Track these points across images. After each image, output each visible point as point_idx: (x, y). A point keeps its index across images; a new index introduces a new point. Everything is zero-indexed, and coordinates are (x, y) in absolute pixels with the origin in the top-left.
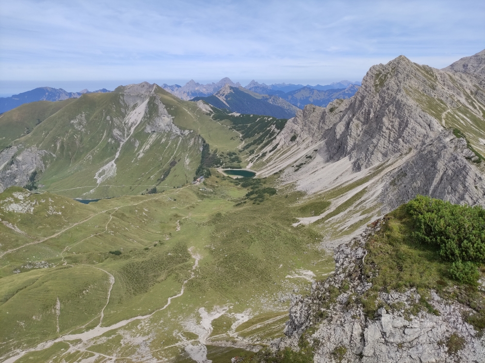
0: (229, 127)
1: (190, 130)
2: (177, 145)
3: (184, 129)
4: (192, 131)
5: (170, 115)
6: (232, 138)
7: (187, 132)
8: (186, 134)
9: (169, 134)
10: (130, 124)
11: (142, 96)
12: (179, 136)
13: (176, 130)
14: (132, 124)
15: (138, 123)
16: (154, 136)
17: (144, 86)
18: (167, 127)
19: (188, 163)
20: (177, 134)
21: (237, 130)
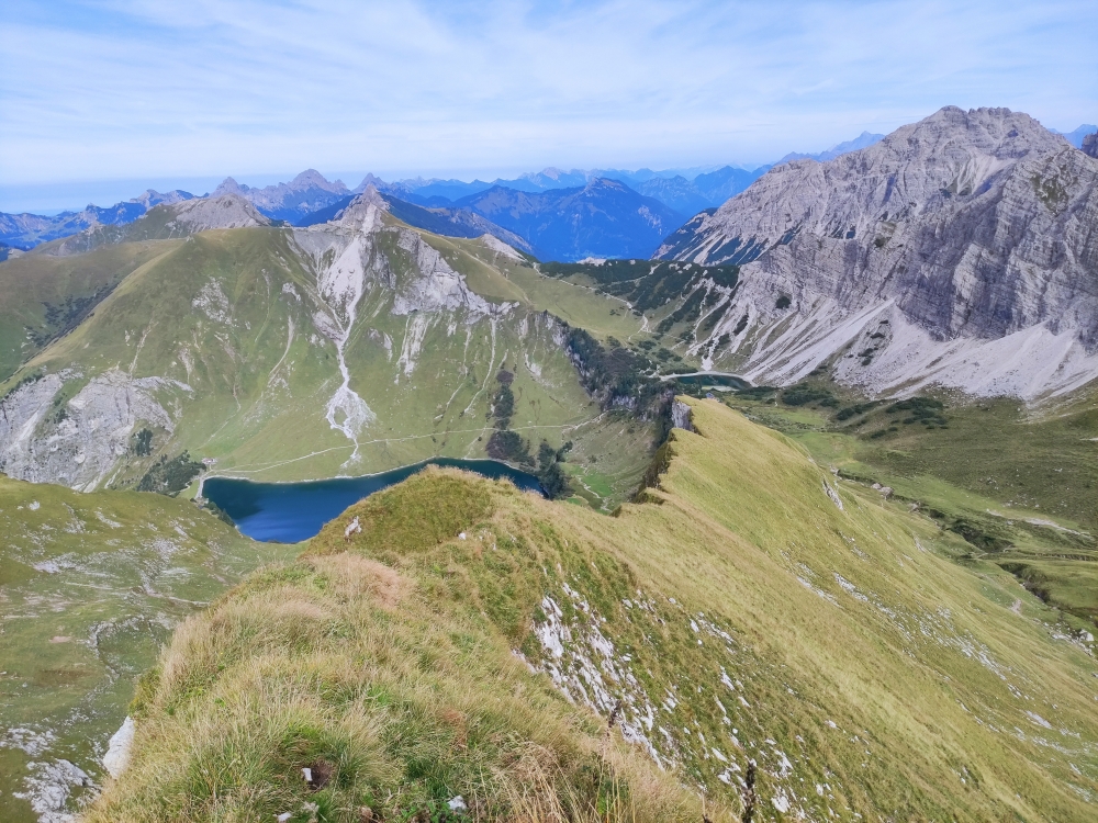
0: (593, 290)
1: (513, 302)
2: (490, 338)
3: (500, 302)
4: (517, 304)
5: (456, 273)
6: (613, 313)
7: (505, 307)
8: (505, 312)
9: (461, 313)
10: (338, 299)
11: (339, 233)
12: (487, 317)
13: (478, 304)
14: (344, 297)
15: (359, 295)
16: (419, 320)
17: (230, 203)
18: (452, 298)
19: (539, 373)
20: (482, 313)
21: (615, 295)
